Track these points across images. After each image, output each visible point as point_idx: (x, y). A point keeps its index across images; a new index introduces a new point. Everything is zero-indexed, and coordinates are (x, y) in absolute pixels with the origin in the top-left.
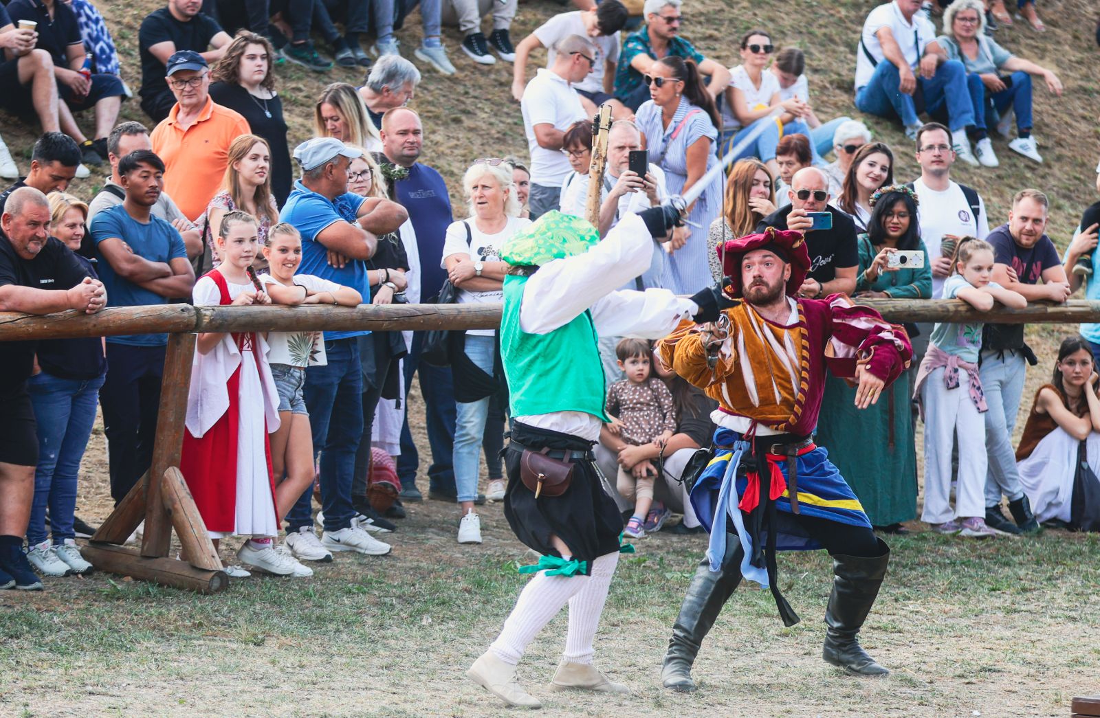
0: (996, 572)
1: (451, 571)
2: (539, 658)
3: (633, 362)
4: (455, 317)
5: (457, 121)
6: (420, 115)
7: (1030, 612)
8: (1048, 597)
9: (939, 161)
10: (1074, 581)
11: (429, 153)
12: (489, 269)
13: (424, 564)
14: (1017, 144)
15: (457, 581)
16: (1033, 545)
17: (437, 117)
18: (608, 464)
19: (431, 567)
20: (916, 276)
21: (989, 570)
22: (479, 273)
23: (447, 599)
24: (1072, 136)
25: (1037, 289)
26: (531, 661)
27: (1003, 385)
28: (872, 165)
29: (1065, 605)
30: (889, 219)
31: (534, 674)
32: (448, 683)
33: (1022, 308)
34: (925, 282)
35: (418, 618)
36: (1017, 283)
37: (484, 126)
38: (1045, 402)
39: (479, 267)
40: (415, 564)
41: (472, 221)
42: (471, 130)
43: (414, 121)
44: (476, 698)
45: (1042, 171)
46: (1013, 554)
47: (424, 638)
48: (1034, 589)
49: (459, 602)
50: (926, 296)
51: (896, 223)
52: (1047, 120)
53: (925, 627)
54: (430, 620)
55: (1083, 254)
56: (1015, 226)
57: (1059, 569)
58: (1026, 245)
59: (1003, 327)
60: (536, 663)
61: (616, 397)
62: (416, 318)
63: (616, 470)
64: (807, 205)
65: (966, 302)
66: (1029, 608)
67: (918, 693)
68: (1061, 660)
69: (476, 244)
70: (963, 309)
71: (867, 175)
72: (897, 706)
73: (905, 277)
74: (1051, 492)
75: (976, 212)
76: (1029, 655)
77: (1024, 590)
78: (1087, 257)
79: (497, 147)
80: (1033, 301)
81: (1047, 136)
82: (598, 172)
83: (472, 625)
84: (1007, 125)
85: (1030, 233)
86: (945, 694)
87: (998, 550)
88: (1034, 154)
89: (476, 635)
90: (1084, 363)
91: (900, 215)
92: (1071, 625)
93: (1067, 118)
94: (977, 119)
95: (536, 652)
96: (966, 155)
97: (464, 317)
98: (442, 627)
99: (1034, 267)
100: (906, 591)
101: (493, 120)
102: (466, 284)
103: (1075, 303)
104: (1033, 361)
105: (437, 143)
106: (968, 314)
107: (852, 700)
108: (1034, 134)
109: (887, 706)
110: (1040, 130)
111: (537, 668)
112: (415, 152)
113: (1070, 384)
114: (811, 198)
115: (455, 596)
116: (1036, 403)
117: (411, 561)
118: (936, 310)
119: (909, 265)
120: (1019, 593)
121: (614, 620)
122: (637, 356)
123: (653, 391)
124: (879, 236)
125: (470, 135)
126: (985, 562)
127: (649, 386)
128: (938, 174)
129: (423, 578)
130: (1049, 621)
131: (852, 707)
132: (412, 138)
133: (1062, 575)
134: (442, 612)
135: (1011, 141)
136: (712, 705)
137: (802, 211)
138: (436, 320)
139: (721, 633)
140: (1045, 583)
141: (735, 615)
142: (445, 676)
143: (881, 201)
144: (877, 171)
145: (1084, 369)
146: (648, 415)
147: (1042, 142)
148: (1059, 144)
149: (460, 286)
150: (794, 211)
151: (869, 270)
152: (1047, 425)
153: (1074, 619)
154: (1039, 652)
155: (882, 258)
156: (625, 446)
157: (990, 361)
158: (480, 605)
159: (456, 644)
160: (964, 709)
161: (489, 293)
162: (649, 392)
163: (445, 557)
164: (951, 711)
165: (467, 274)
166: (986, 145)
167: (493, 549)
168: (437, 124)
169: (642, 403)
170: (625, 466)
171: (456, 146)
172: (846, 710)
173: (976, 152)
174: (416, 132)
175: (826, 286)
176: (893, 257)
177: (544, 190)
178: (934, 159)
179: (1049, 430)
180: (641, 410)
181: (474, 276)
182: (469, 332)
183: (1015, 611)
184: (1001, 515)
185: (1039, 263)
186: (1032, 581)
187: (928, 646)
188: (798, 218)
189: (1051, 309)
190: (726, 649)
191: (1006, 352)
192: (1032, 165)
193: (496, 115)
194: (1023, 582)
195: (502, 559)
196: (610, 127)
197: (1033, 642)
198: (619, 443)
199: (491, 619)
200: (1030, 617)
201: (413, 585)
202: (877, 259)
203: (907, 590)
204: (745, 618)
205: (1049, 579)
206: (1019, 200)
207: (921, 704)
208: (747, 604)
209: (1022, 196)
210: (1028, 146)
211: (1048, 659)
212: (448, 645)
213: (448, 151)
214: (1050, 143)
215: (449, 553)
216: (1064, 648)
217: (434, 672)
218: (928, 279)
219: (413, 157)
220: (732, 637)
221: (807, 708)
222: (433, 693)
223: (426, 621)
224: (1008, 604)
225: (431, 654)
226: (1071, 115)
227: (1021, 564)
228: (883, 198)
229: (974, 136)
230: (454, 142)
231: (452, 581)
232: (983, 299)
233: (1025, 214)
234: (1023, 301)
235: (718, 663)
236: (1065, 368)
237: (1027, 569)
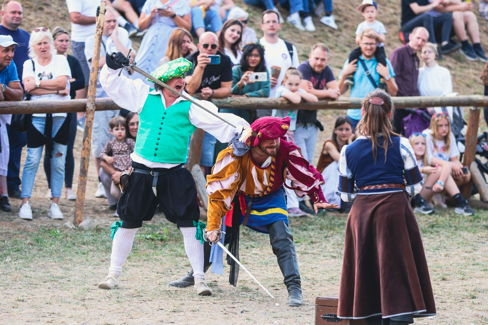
0: (299, 234)
1: (25, 234)
2: (62, 278)
3: (117, 130)
4: (27, 107)
5: (41, 9)
6: (22, 6)
7: (314, 254)
8: (323, 246)
9: (272, 29)
10: (338, 238)
11: (26, 25)
12: (43, 84)
13: (11, 231)
14: (325, 20)
15: (26, 239)
16: (320, 220)
17: (31, 7)
18: (107, 180)
19: (15, 232)
20: (262, 86)
21: (296, 233)
22: (38, 86)
23: (20, 249)
24: (353, 16)
25: (323, 92)
26: (58, 280)
27: (306, 140)
28: (233, 30)
29: (331, 250)
30: (250, 58)
31: (59, 286)
32: (14, 291)
33: (315, 102)
34: (266, 89)
35: (4, 258)
36: (313, 90)
37: (55, 11)
38: (328, 149)
39: (38, 83)
40: (7, 231)
41: (35, 60)
42: (48, 13)
43: (19, 7)
44: (27, 298)
45: (337, 33)
46: (309, 225)
47: (6, 268)
48: (317, 242)
49: (26, 250)
50: (266, 96)
51: (254, 59)
52: (340, 7)
53: (259, 261)
54: (10, 259)
55: (349, 75)
56: (312, 62)
57: (332, 232)
58: (318, 71)
59: (307, 112)
60: (60, 281)
61: (110, 147)
62: (7, 108)
63: (111, 183)
64: (207, 51)
65: (287, 99)
66: (313, 252)
67: (250, 294)
68: (324, 278)
69: (37, 72)
70: (285, 102)
71: (231, 35)
72: (238, 301)
73: (257, 86)
74: (330, 194)
75: (291, 54)
76: (309, 275)
77: (312, 243)
78: (351, 76)
79: (61, 22)
80: (321, 98)
81: (340, 16)
82: (99, 35)
83: (31, 261)
84: (320, 10)
85: (320, 66)
86: (263, 295)
87: (302, 223)
88: (333, 25)
89: (33, 266)
90: (347, 129)
91: (256, 56)
92: (333, 260)
93: (350, 7)
94: (304, 6)
95: (61, 275)
96: (299, 25)
97: (31, 108)
98: (16, 262)
99: (322, 82)
100: (252, 243)
101: (59, 8)
102: (33, 92)
103: (342, 99)
104: (322, 129)
105: (30, 20)
106: (288, 105)
107: (216, 298)
108: (334, 14)
109: (233, 301)
110: (337, 12)
111: (60, 283)
112: (18, 22)
113: (341, 140)
114: (209, 48)
115: (24, 247)
116: (323, 149)
117: (5, 229)
118: (271, 103)
119: (259, 80)
120: (309, 244)
121: (103, 259)
122: (118, 126)
123: (128, 144)
124: (245, 67)
125: (48, 16)
126: (294, 229)
127: (126, 142)
128: (272, 35)
129: (10, 238)
130: (322, 258)
131: (215, 302)
132: (17, 15)
133: (332, 235)
134: (18, 254)
135: (321, 18)
136: (145, 301)
137: (205, 54)
138: (17, 109)
139: (156, 264)
140: (323, 239)
141: (164, 256)
142: (13, 287)
143: (246, 49)
144: (235, 34)
145: (348, 132)
146: (126, 156)
147: (337, 18)
148: (346, 19)
149: (30, 93)
150: (201, 55)
151: (239, 83)
152: (328, 160)
153: (335, 257)
154: (314, 274)
155: (246, 77)
156: (115, 172)
157: (301, 128)
158: (36, 252)
159: (21, 270)
160: (272, 303)
161: (44, 96)
162: (127, 145)
163: (23, 227)
164: (265, 303)
165: (33, 87)
166: (309, 20)
167: (47, 223)
168: (31, 11)
169: (123, 151)
170: (115, 182)
171: (40, 22)
172: (212, 303)
173: (304, 24)
174: (20, 13)
175: (216, 91)
176: (251, 76)
177: (77, 43)
178: (270, 28)
179: (329, 163)
180: (123, 154)
181: (36, 88)
182: (34, 115)
183: (306, 253)
184: (305, 205)
185: (324, 80)
186: (317, 238)
187: (259, 271)
188: (204, 58)
189: (330, 103)
190: (158, 273)
191: (308, 124)
192: (332, 30)
193: (61, 6)
194: (312, 238)
195: (51, 228)
196: (105, 12)
197: (312, 269)
198: (112, 170)
199: (41, 258)
200: (313, 256)
201: (4, 241)
202: (243, 77)
203: (254, 243)
204: (170, 257)
205: (326, 237)
206: (314, 49)
207: (250, 300)
208: (171, 250)
209: (316, 47)
210: (330, 21)
211: (318, 278)
212: (17, 271)
213: (36, 24)
214: (341, 19)
215: (25, 225)
216: (327, 271)
217: (8, 285)
218: (267, 87)
219: (17, 25)
220: (161, 267)
221: (193, 302)
222: (5, 296)
223: (8, 259)
224: (303, 249)
225: (8, 276)
226: (352, 5)
227: (312, 230)
228: (247, 48)
229: (303, 15)
230: (39, 20)
231: (24, 239)
232: (296, 98)
233: (317, 56)
234: (316, 99)
235: (152, 280)
236: (338, 132)
237: (315, 232)
